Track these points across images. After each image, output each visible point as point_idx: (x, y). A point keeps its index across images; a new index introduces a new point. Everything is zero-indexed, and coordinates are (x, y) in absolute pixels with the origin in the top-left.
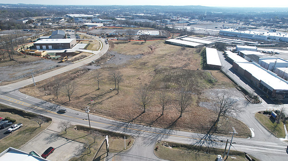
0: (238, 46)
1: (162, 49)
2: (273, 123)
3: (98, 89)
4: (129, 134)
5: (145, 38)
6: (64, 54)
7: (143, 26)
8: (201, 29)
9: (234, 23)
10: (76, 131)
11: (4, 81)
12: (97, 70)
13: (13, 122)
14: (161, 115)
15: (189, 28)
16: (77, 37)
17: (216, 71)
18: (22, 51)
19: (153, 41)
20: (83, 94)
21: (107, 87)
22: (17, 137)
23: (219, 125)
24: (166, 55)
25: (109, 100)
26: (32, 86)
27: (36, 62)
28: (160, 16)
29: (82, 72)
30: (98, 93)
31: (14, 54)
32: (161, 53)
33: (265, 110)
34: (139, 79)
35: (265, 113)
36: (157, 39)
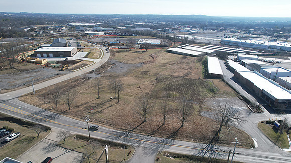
0: (240, 56)
1: (163, 58)
2: (277, 133)
3: (98, 98)
4: (129, 144)
5: (146, 47)
6: (65, 63)
7: (145, 34)
8: (202, 38)
9: (235, 32)
10: (75, 141)
11: (4, 89)
12: (97, 79)
13: (11, 131)
14: (163, 125)
15: (190, 37)
16: (78, 45)
17: (218, 80)
18: (22, 60)
19: (155, 50)
20: (83, 103)
21: (108, 96)
22: (15, 147)
23: (221, 135)
24: (167, 64)
25: (109, 109)
26: (32, 94)
27: (37, 70)
28: (162, 25)
29: (82, 81)
30: (98, 102)
31: (14, 62)
32: (162, 62)
33: (268, 120)
34: (140, 88)
35: (268, 123)
36: (158, 48)
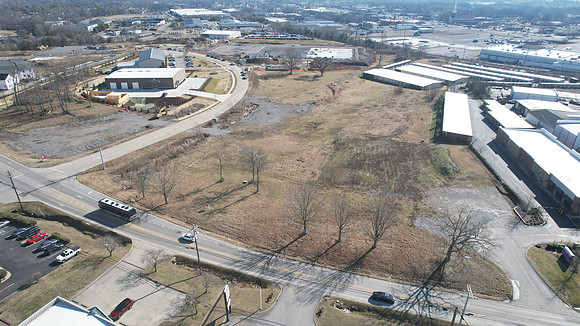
0: (516, 89)
1: (355, 91)
2: (564, 271)
3: (221, 181)
4: (271, 279)
8: (442, 44)
9: (517, 29)
10: (175, 267)
11: (52, 158)
13: (65, 242)
14: (337, 242)
15: (415, 42)
17: (461, 147)
18: (84, 95)
19: (338, 72)
20: (191, 189)
21: (239, 177)
23: (448, 270)
24: (361, 105)
25: (240, 204)
26: (100, 169)
27: (109, 118)
28: (359, 12)
29: (193, 141)
30: (219, 188)
31: (69, 100)
32: (353, 100)
33: (551, 241)
34: (301, 160)
35: (550, 248)
36: (346, 69)
